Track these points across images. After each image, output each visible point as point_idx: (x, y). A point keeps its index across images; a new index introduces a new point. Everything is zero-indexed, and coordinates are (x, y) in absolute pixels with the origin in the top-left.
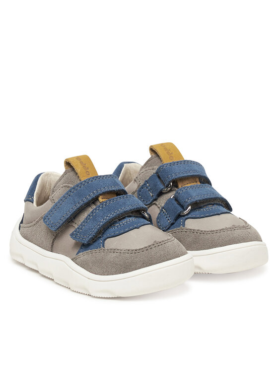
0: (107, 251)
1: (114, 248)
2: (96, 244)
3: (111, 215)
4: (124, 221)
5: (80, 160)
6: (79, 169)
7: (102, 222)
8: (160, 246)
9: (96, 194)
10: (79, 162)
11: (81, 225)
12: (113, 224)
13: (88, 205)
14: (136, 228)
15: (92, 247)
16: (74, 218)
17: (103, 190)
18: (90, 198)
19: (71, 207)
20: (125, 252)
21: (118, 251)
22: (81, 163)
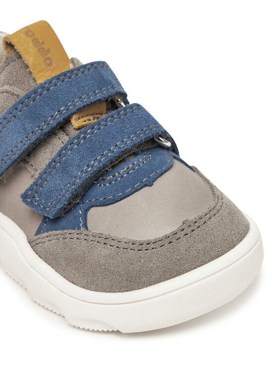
0: (92, 238)
1: (106, 233)
2: (71, 217)
3: (96, 164)
4: (123, 169)
5: (33, 34)
6: (30, 56)
7: (80, 176)
8: (196, 232)
9: (65, 114)
10: (30, 40)
11: (40, 177)
12: (102, 175)
13: (51, 134)
14: (146, 185)
15: (63, 223)
16: (28, 155)
17: (79, 104)
18: (53, 123)
19: (19, 140)
20: (126, 246)
21: (113, 243)
22: (35, 41)
